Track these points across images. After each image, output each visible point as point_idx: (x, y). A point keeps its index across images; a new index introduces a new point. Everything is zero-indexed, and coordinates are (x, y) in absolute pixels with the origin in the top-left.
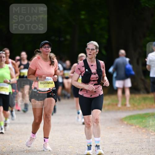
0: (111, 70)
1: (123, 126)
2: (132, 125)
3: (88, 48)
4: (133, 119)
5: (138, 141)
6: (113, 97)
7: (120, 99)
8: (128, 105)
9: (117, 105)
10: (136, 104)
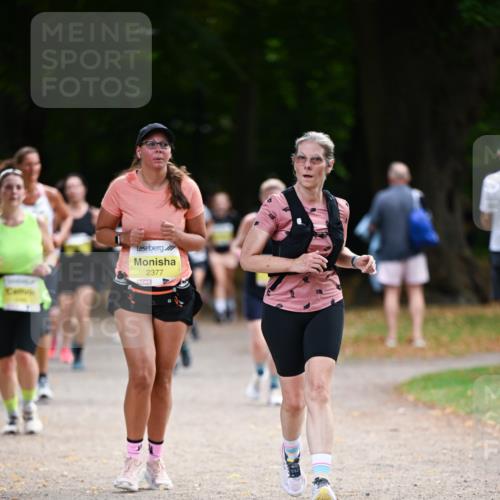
0: (363, 228)
1: (401, 410)
2: (431, 406)
3: (299, 154)
4: (435, 387)
5: (453, 457)
6: (371, 315)
7: (392, 321)
8: (420, 342)
9: (382, 340)
10: (445, 338)
